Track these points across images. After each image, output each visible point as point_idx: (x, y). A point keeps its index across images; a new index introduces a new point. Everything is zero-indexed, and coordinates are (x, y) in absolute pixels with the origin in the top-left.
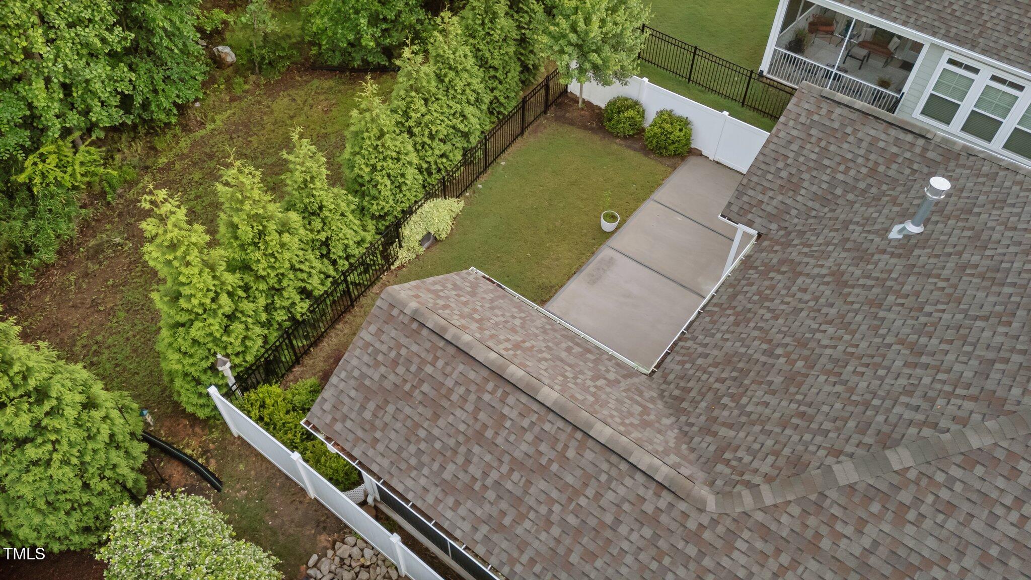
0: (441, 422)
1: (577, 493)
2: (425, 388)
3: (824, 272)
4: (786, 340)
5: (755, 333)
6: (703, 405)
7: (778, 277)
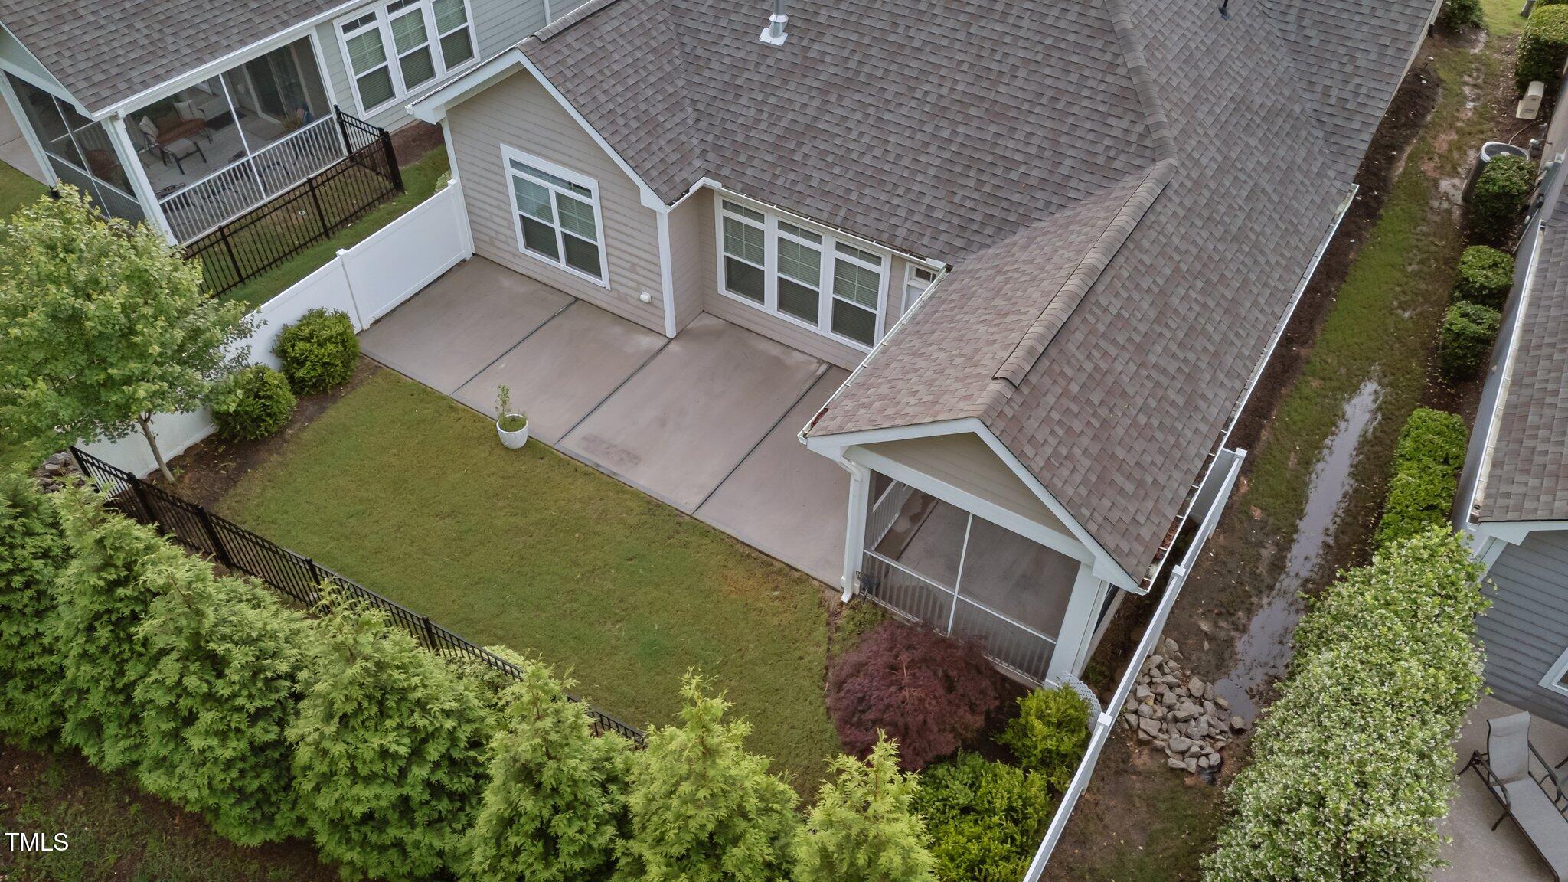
0: (1131, 391)
1: (1178, 269)
2: (1096, 399)
3: (816, 103)
4: (929, 128)
5: (906, 161)
6: (1016, 198)
7: (805, 149)
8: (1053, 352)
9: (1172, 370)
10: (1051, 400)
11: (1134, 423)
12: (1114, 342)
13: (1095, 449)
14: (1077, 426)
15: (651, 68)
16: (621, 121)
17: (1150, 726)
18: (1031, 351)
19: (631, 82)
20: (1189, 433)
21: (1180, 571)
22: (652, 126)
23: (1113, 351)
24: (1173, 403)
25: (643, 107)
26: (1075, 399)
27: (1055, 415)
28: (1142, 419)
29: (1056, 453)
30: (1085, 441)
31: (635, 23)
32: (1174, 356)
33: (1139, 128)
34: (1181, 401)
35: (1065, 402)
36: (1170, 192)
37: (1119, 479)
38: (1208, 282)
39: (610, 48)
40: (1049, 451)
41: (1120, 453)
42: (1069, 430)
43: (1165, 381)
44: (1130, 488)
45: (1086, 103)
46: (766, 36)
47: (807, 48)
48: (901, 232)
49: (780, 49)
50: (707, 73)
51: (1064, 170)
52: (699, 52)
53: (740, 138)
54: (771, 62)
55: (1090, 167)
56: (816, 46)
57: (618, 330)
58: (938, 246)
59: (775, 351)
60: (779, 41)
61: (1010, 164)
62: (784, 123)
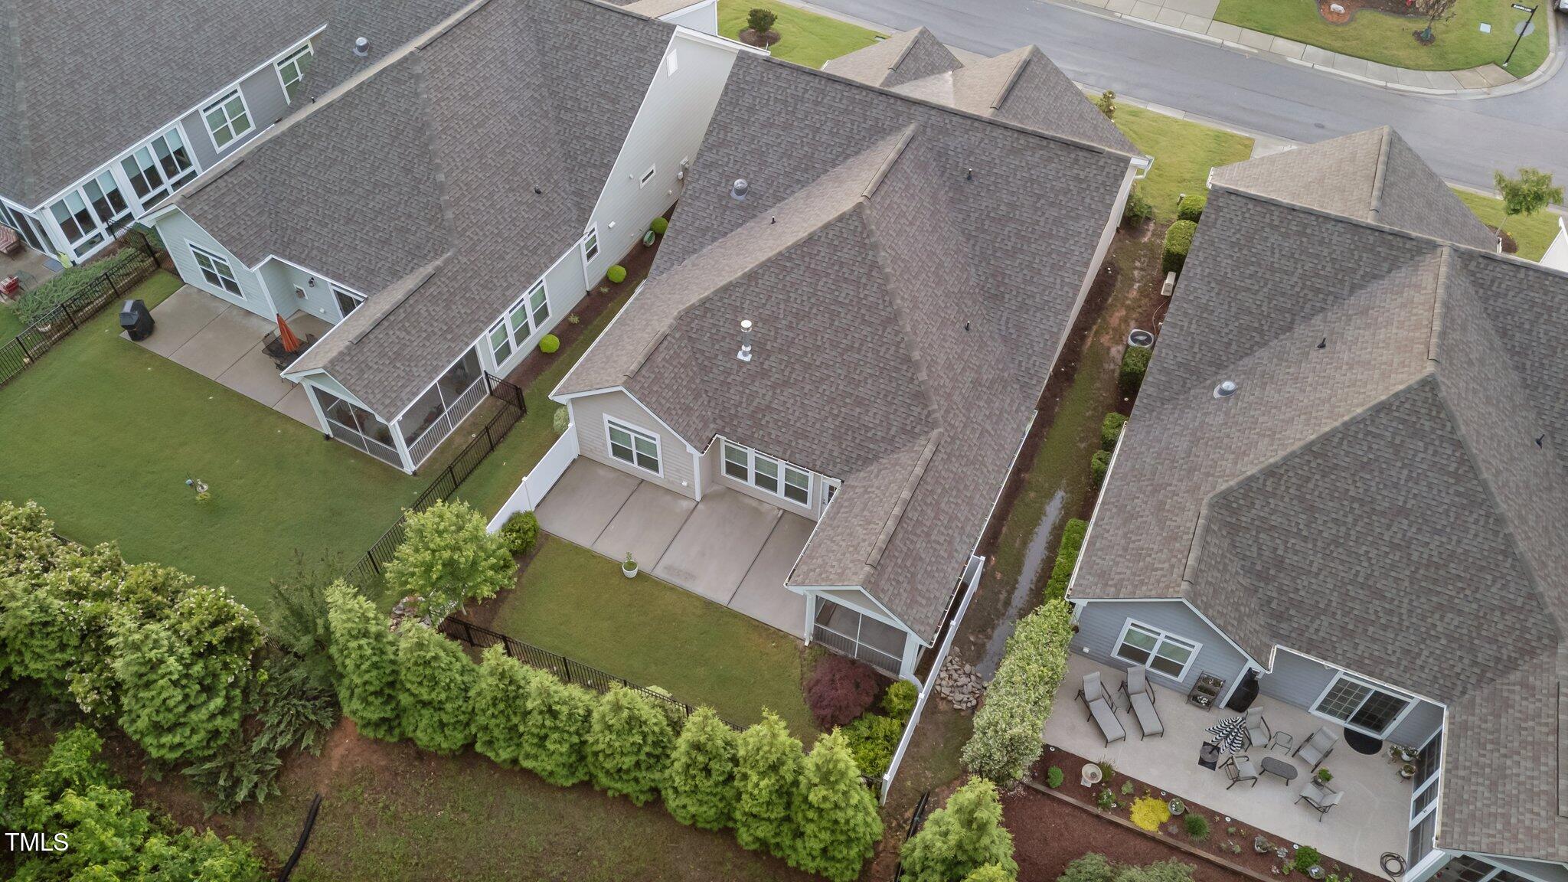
0: (923, 556)
1: (944, 488)
2: (908, 564)
3: (770, 393)
4: (827, 408)
5: (818, 426)
6: (871, 446)
7: (767, 418)
8: (890, 546)
9: (941, 541)
10: (890, 569)
11: (926, 570)
12: (915, 534)
13: (908, 589)
14: (901, 579)
15: (683, 376)
16: (674, 412)
17: (946, 691)
18: (880, 549)
19: (675, 388)
20: (949, 570)
21: (953, 623)
22: (688, 410)
23: (915, 539)
24: (943, 558)
25: (682, 401)
26: (900, 567)
27: (892, 576)
28: (929, 568)
29: (893, 593)
30: (905, 585)
31: (672, 352)
32: (943, 534)
33: (925, 412)
34: (946, 555)
35: (896, 569)
36: (940, 447)
37: (919, 599)
38: (958, 490)
39: (662, 371)
40: (890, 593)
41: (920, 587)
42: (898, 582)
43: (938, 547)
44: (924, 602)
45: (900, 398)
46: (740, 356)
47: (762, 363)
48: (818, 463)
49: (748, 363)
50: (711, 375)
51: (892, 432)
52: (706, 363)
53: (733, 412)
54: (744, 370)
55: (904, 431)
56: (767, 362)
57: (668, 498)
58: (837, 470)
59: (754, 504)
60: (748, 359)
61: (868, 429)
62: (755, 404)
